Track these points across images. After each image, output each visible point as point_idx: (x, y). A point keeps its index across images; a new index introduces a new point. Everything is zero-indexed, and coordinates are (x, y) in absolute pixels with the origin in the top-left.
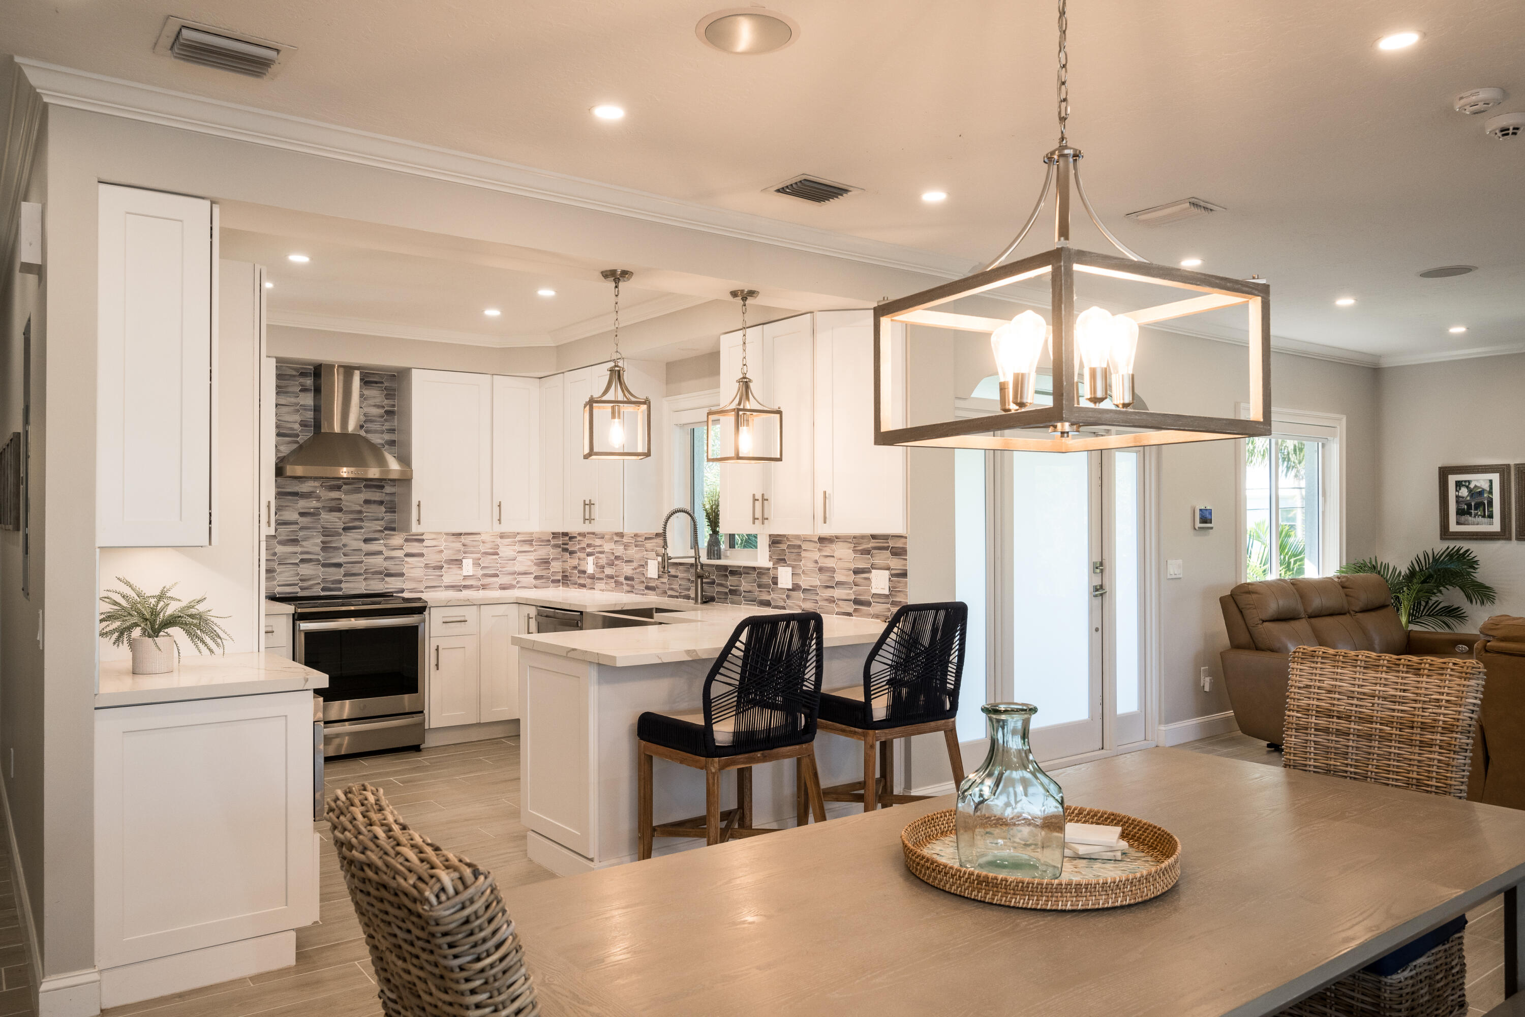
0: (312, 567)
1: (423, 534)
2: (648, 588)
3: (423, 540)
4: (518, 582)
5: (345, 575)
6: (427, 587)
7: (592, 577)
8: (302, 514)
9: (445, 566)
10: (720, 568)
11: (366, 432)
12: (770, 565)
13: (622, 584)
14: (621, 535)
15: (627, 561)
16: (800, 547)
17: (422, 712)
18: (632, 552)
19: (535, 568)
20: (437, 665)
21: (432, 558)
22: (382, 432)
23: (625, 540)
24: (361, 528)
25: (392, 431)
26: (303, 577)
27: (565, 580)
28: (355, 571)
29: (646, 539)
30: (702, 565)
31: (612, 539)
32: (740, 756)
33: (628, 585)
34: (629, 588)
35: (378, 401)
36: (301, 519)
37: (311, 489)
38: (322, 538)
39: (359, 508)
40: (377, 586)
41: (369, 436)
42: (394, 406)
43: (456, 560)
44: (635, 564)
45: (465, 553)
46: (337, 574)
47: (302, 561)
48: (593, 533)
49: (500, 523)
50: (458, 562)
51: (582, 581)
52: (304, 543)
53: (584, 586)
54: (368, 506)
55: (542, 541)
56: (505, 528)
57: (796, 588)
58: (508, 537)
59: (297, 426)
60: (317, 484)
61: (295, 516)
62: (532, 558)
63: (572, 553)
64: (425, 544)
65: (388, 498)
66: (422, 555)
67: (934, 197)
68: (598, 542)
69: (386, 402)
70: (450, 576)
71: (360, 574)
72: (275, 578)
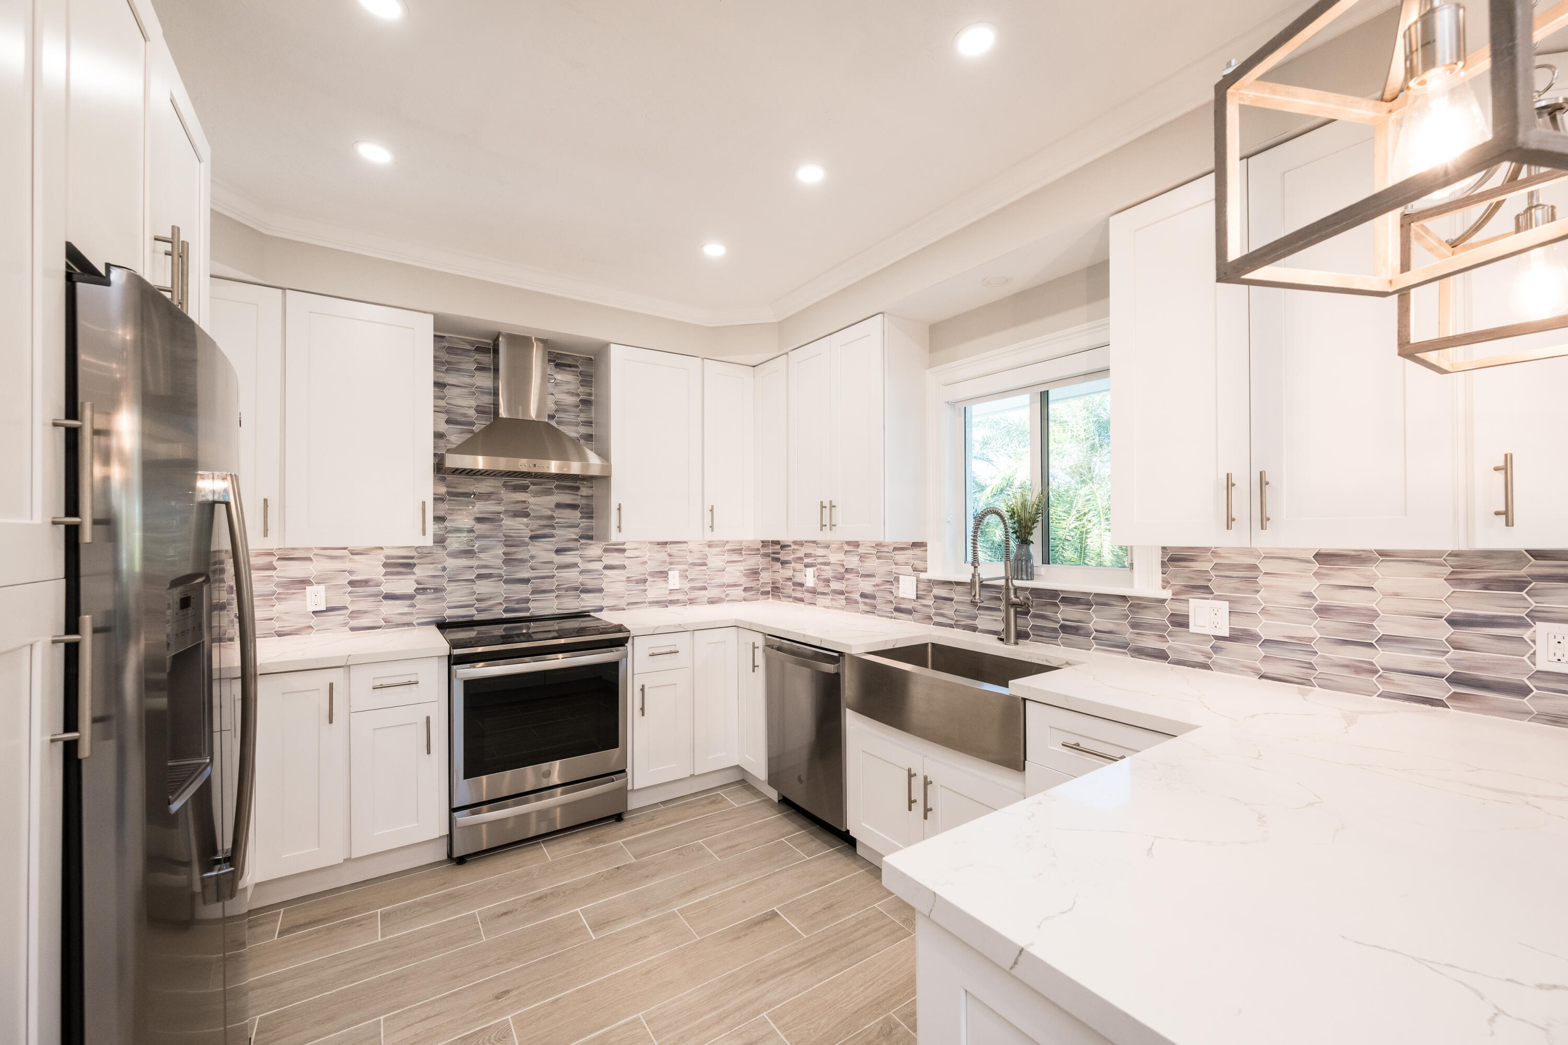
0: (493, 584)
1: (624, 544)
2: (897, 610)
3: (624, 550)
4: (727, 595)
5: (533, 592)
6: (629, 604)
7: (813, 592)
8: (479, 520)
9: (650, 579)
10: (1037, 592)
11: (558, 423)
13: (856, 602)
14: (856, 544)
15: (863, 576)
16: (1254, 567)
17: (624, 771)
18: (872, 564)
19: (745, 578)
20: (642, 709)
21: (635, 570)
22: (577, 425)
23: (861, 550)
24: (552, 536)
25: (589, 423)
26: (480, 597)
27: (775, 591)
28: (545, 587)
29: (895, 549)
31: (841, 548)
33: (866, 604)
34: (867, 608)
35: (572, 387)
38: (505, 549)
39: (550, 513)
40: (571, 604)
41: (561, 428)
42: (590, 395)
43: (661, 572)
44: (877, 580)
45: (671, 564)
46: (522, 591)
47: (480, 576)
48: (814, 542)
49: (712, 531)
50: (664, 574)
51: (799, 595)
52: (481, 555)
53: (801, 600)
54: (561, 510)
55: (752, 550)
56: (718, 536)
57: (1240, 636)
58: (717, 546)
59: (472, 412)
62: (742, 568)
63: (784, 563)
64: (627, 554)
65: (584, 502)
66: (623, 567)
68: (821, 552)
69: (581, 389)
70: (655, 590)
71: (551, 591)
72: (443, 599)
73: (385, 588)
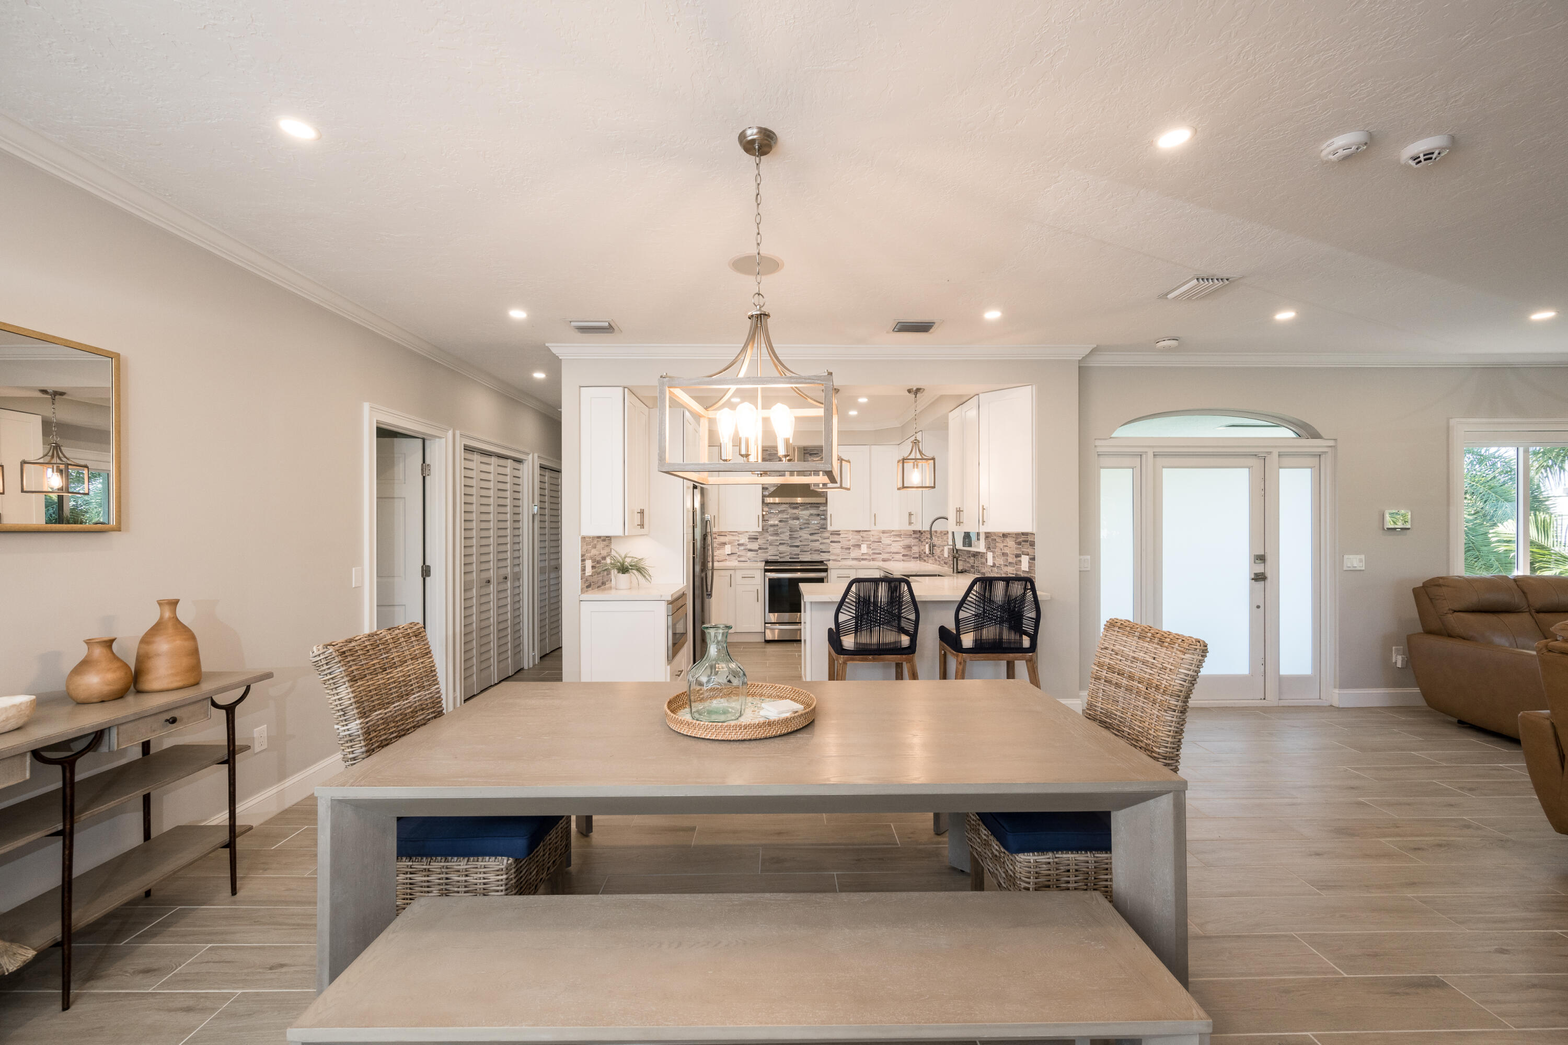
1: (839, 531)
3: (840, 534)
4: (893, 558)
5: (800, 552)
6: (842, 559)
8: (780, 521)
9: (852, 548)
10: (969, 552)
12: (984, 551)
16: (996, 540)
19: (902, 550)
21: (845, 543)
24: (809, 528)
26: (780, 552)
27: (920, 557)
28: (805, 550)
30: (957, 550)
32: (857, 657)
36: (779, 524)
37: (784, 509)
38: (789, 533)
39: (807, 518)
40: (816, 557)
45: (862, 541)
46: (797, 550)
47: (780, 544)
49: (878, 525)
50: (859, 546)
54: (812, 516)
55: (907, 535)
56: (880, 528)
57: (994, 565)
58: (887, 533)
60: (787, 506)
61: (776, 522)
62: (901, 544)
64: (841, 536)
65: (822, 513)
66: (839, 542)
67: (993, 315)
70: (855, 553)
71: (808, 551)
72: (767, 552)
73: (749, 547)
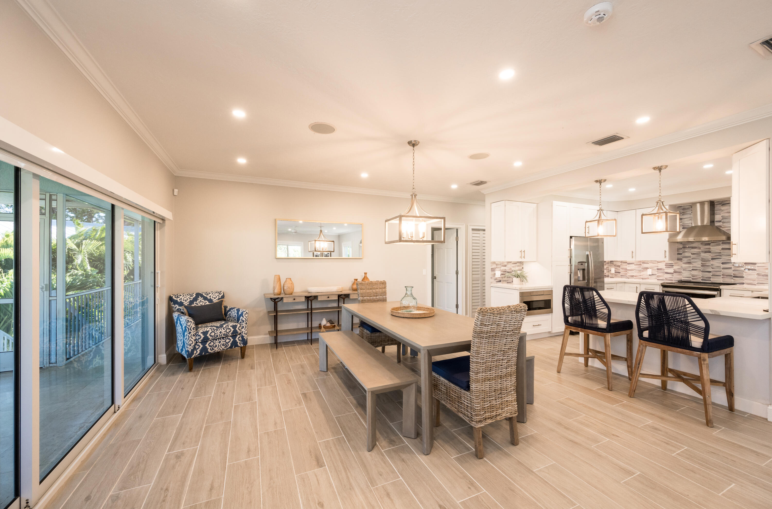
0: (697, 272)
5: (712, 276)
8: (693, 254)
24: (721, 259)
26: (693, 275)
28: (717, 274)
37: (697, 245)
38: (701, 262)
39: (720, 251)
40: (729, 281)
46: (709, 275)
52: (693, 264)
54: (724, 250)
60: (699, 243)
61: (690, 255)
67: (642, 120)
73: (666, 271)
